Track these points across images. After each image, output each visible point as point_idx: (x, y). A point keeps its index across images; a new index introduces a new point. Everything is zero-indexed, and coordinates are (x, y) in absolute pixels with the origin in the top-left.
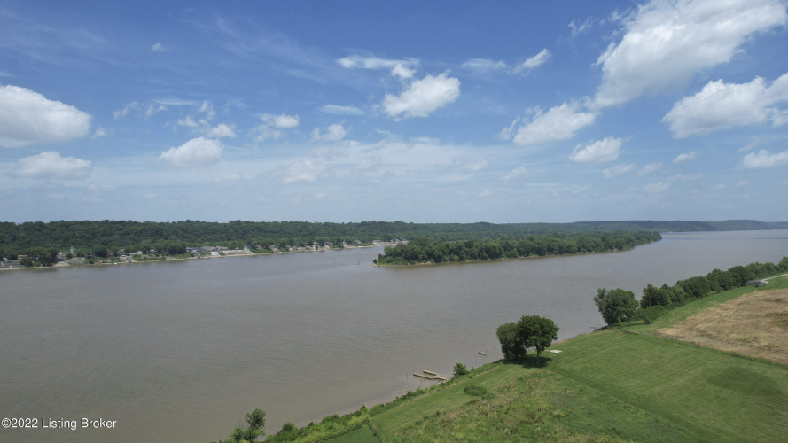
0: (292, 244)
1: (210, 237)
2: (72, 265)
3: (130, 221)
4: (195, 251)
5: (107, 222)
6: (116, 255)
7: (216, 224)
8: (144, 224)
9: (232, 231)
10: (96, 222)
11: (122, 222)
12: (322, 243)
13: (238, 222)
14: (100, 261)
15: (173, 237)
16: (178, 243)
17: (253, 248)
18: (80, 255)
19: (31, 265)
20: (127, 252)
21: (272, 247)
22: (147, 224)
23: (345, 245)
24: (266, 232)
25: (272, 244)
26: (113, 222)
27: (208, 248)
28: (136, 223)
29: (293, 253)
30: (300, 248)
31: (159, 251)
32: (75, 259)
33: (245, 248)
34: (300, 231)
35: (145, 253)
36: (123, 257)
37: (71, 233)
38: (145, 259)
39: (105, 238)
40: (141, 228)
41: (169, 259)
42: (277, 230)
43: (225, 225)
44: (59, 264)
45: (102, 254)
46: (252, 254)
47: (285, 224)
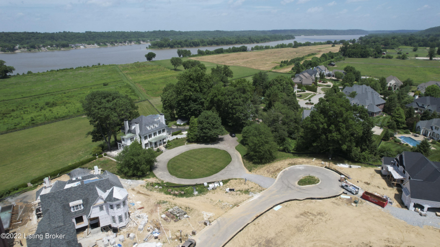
0: (116, 42)
1: (77, 40)
2: (22, 52)
3: (37, 32)
4: (73, 46)
5: (25, 33)
6: (39, 47)
7: (79, 33)
8: (44, 34)
9: (87, 37)
10: (20, 33)
11: (33, 33)
12: (130, 42)
13: (90, 32)
14: (33, 50)
15: (60, 40)
16: (65, 42)
17: (99, 44)
18: (24, 48)
19: (5, 52)
20: (44, 46)
21: (107, 43)
22: (45, 34)
23: (142, 42)
24: (104, 37)
25: (107, 42)
26: (28, 33)
27: (79, 45)
28: (39, 33)
29: (117, 46)
30: (120, 44)
31: (57, 46)
32: (22, 49)
33: (95, 45)
34: (121, 36)
35: (51, 47)
36: (43, 49)
37: (11, 38)
38: (52, 49)
39: (28, 41)
40: (43, 35)
41: (62, 49)
42: (109, 35)
43: (83, 34)
44: (17, 51)
45: (33, 47)
46: (99, 47)
47: (113, 32)
